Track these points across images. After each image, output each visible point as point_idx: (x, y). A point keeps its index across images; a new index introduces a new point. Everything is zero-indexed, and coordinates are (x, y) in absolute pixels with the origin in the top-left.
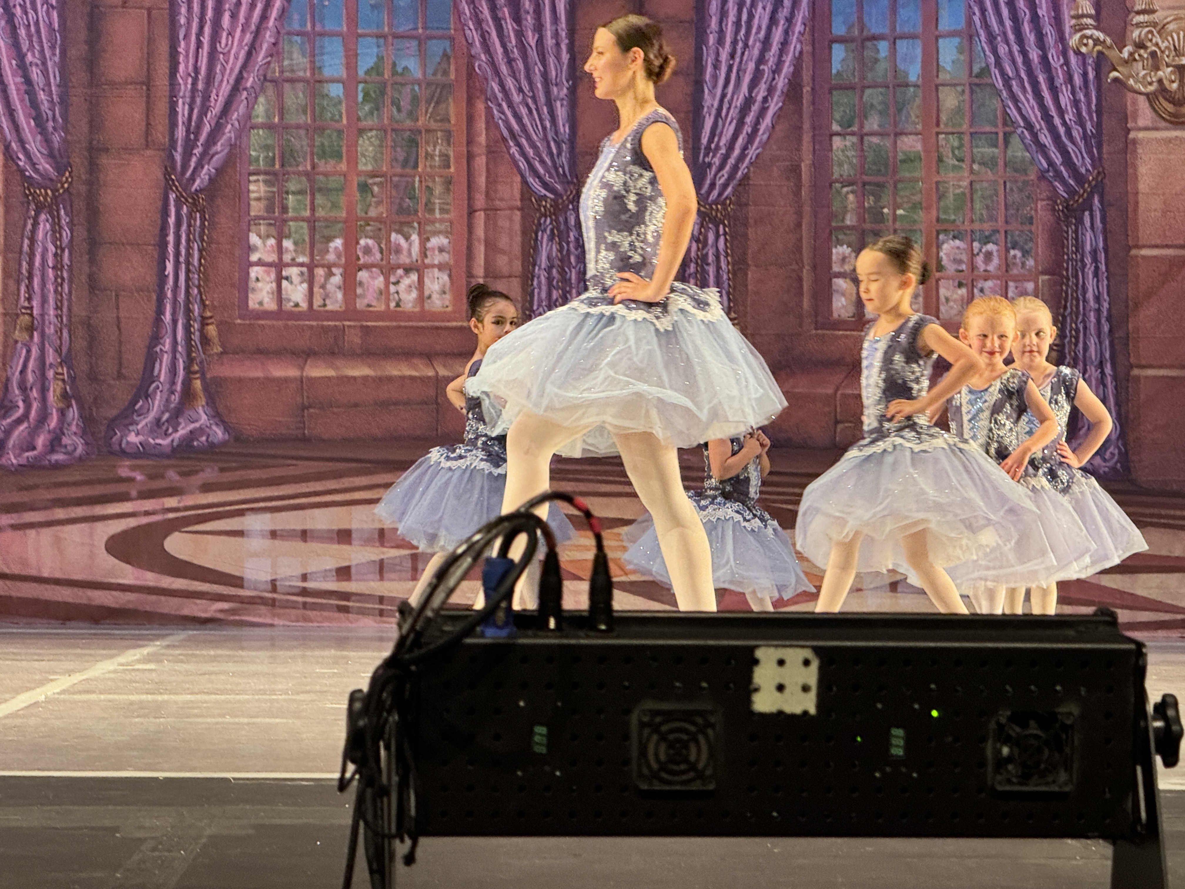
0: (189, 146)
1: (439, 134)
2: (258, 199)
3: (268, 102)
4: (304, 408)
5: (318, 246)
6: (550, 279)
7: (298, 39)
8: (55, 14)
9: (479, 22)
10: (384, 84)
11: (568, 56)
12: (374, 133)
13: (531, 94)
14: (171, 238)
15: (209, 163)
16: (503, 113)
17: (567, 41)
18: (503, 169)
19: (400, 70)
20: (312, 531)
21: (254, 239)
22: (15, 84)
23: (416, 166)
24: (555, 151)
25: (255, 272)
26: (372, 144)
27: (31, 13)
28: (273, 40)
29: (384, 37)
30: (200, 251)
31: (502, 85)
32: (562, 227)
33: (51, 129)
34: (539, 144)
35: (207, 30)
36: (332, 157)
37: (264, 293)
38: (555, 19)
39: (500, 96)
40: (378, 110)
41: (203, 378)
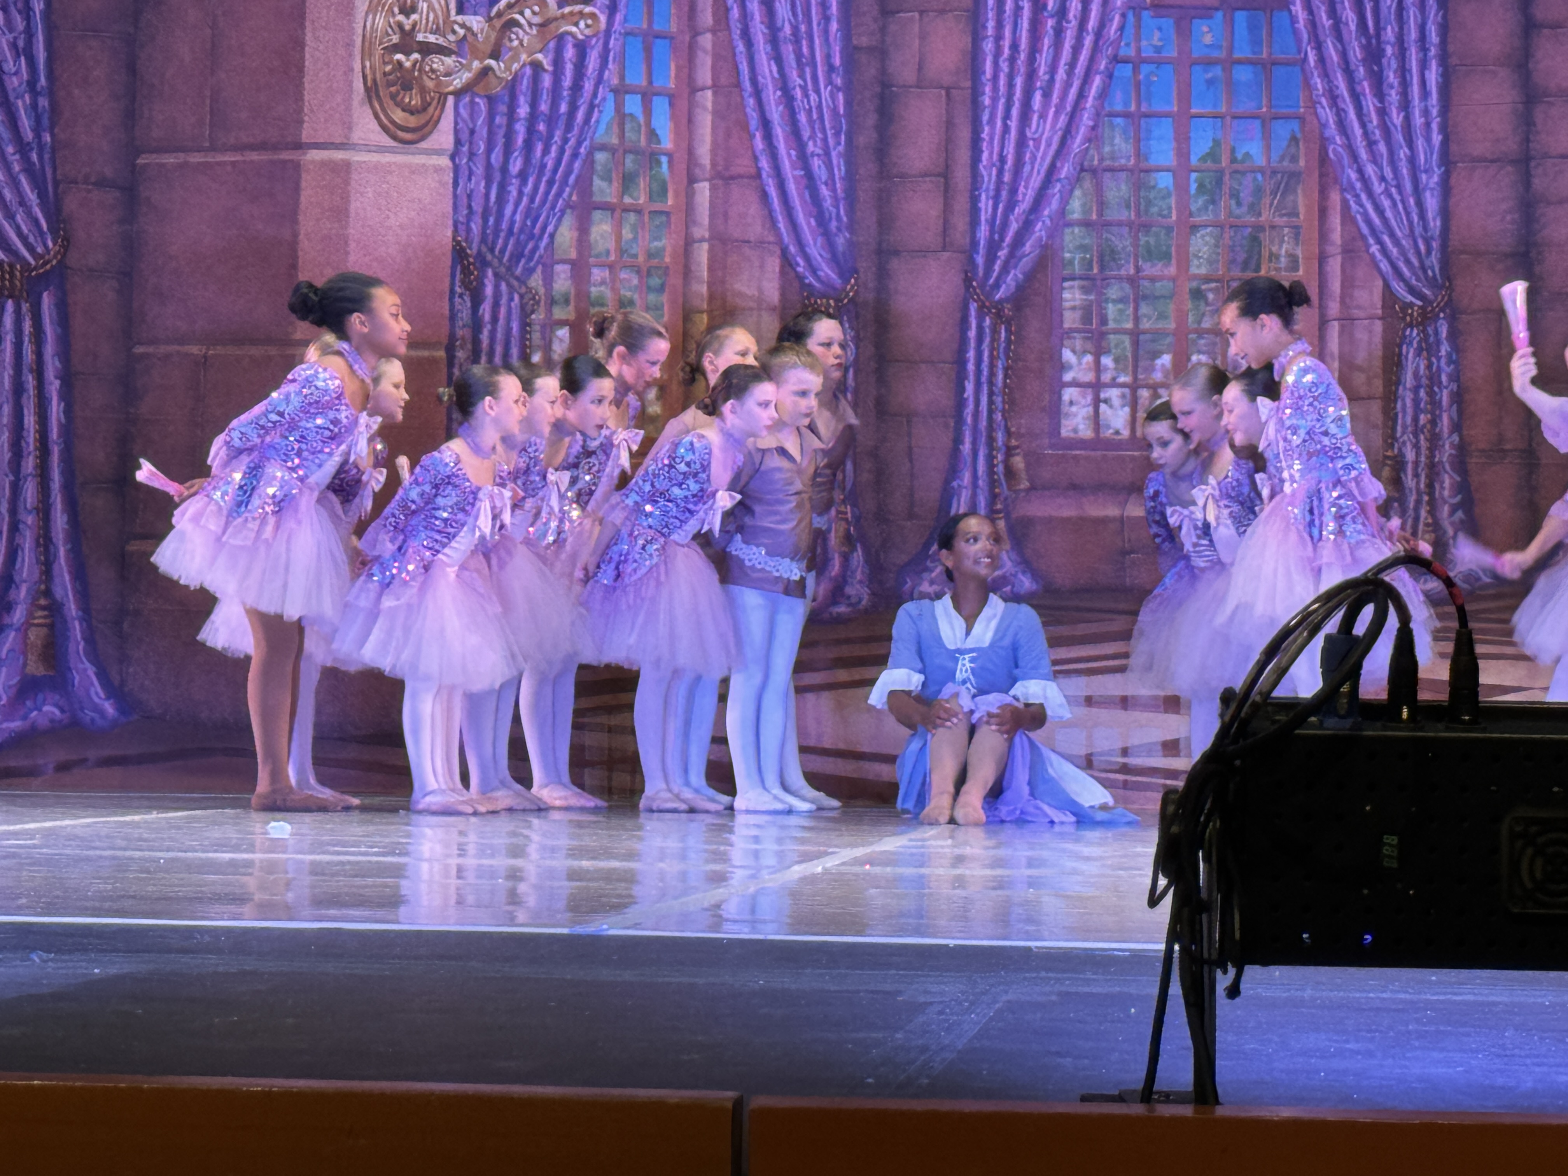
0: (993, 248)
1: (1286, 230)
2: (1073, 308)
3: (1085, 195)
4: (1125, 553)
5: (1142, 364)
6: (1416, 401)
7: (1119, 120)
8: (841, 96)
9: (1334, 99)
10: (1221, 172)
11: (1440, 137)
12: (1209, 229)
13: (1394, 183)
14: (971, 354)
15: (1015, 267)
16: (1361, 205)
17: (1438, 119)
18: (1361, 272)
19: (1239, 156)
20: (1133, 697)
21: (1068, 355)
22: (794, 177)
23: (1258, 269)
24: (1422, 247)
25: (1069, 394)
26: (1206, 244)
27: (813, 97)
28: (1091, 123)
29: (1222, 117)
30: (1006, 369)
31: (1360, 171)
32: (1432, 339)
33: (834, 230)
34: (1404, 242)
35: (1015, 112)
36: (1160, 259)
37: (1080, 417)
38: (1425, 94)
39: (1358, 185)
40: (1213, 202)
41: (1007, 517)
